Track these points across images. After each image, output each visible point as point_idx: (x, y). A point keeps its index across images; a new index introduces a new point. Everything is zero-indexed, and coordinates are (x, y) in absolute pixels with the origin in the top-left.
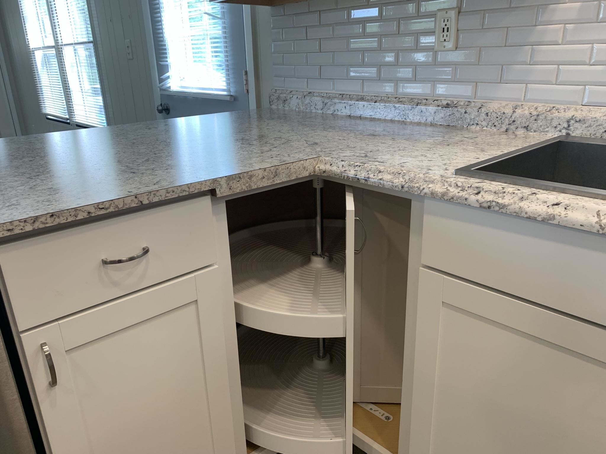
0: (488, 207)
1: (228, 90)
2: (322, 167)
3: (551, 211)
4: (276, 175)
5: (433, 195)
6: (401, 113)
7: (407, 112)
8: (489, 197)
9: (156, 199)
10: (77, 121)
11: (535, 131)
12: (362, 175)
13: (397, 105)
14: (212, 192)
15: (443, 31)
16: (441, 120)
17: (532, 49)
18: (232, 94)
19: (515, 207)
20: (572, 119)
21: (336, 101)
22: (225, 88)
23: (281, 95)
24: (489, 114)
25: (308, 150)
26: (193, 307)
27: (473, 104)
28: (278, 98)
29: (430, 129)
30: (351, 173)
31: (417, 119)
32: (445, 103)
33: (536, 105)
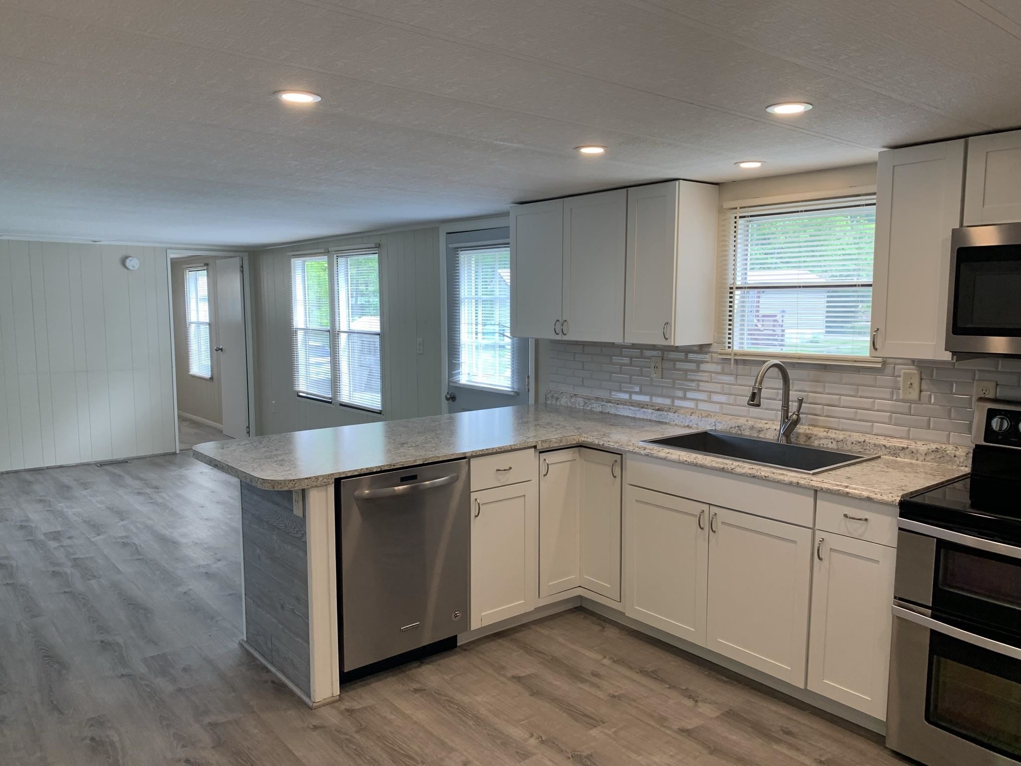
0: (647, 455)
1: (513, 388)
2: (583, 439)
3: (667, 455)
4: (561, 441)
5: (629, 451)
6: (633, 412)
7: (636, 412)
8: (648, 451)
9: (516, 448)
10: (341, 400)
12: (601, 443)
13: (630, 407)
14: (535, 447)
17: (698, 384)
18: (515, 390)
19: (656, 455)
21: (593, 401)
22: (510, 386)
23: (555, 395)
25: (576, 431)
26: (523, 498)
27: (672, 410)
28: (552, 397)
29: (649, 423)
30: (596, 442)
31: (642, 417)
32: (657, 408)
33: (702, 412)
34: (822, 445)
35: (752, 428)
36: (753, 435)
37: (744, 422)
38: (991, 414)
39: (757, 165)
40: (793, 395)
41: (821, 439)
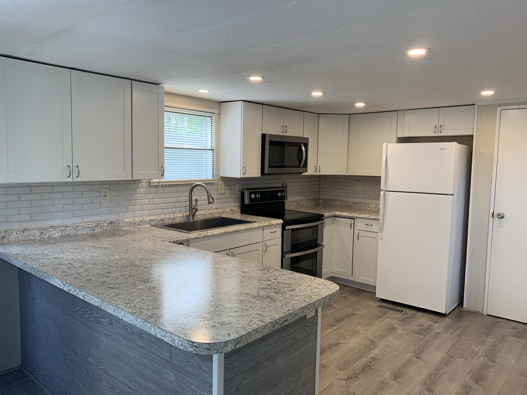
0: (204, 237)
5: (193, 239)
6: (92, 229)
7: (95, 228)
11: (142, 225)
15: (104, 196)
16: (110, 228)
17: (134, 201)
20: (150, 220)
24: (128, 223)
27: (119, 221)
32: (109, 222)
34: (198, 218)
35: (169, 219)
36: (170, 222)
37: (164, 217)
38: (250, 194)
39: (207, 91)
40: (194, 198)
41: (198, 216)
